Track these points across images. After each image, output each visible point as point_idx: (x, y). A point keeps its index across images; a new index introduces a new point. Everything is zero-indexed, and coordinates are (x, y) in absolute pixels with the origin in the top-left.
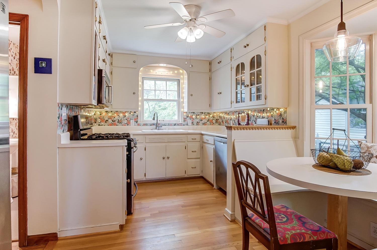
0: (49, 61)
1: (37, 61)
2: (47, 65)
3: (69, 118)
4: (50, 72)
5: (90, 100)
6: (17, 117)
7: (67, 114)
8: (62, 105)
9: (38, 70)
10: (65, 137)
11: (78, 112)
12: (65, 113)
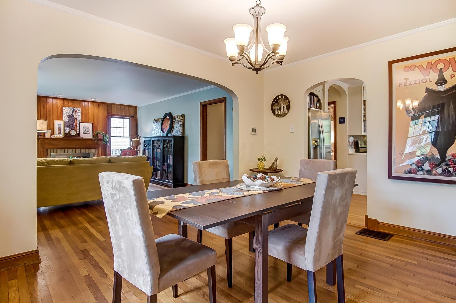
0: (344, 118)
1: (340, 119)
2: (343, 120)
3: (354, 142)
4: (345, 123)
5: (362, 133)
6: (333, 142)
7: (353, 140)
8: (350, 136)
9: (340, 122)
10: (352, 151)
11: (362, 138)
12: (352, 139)
